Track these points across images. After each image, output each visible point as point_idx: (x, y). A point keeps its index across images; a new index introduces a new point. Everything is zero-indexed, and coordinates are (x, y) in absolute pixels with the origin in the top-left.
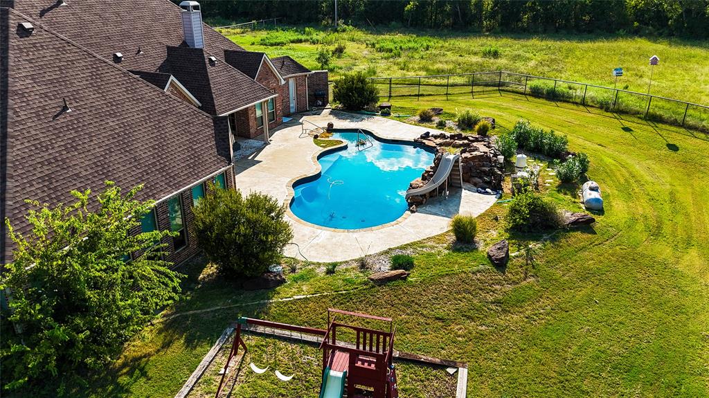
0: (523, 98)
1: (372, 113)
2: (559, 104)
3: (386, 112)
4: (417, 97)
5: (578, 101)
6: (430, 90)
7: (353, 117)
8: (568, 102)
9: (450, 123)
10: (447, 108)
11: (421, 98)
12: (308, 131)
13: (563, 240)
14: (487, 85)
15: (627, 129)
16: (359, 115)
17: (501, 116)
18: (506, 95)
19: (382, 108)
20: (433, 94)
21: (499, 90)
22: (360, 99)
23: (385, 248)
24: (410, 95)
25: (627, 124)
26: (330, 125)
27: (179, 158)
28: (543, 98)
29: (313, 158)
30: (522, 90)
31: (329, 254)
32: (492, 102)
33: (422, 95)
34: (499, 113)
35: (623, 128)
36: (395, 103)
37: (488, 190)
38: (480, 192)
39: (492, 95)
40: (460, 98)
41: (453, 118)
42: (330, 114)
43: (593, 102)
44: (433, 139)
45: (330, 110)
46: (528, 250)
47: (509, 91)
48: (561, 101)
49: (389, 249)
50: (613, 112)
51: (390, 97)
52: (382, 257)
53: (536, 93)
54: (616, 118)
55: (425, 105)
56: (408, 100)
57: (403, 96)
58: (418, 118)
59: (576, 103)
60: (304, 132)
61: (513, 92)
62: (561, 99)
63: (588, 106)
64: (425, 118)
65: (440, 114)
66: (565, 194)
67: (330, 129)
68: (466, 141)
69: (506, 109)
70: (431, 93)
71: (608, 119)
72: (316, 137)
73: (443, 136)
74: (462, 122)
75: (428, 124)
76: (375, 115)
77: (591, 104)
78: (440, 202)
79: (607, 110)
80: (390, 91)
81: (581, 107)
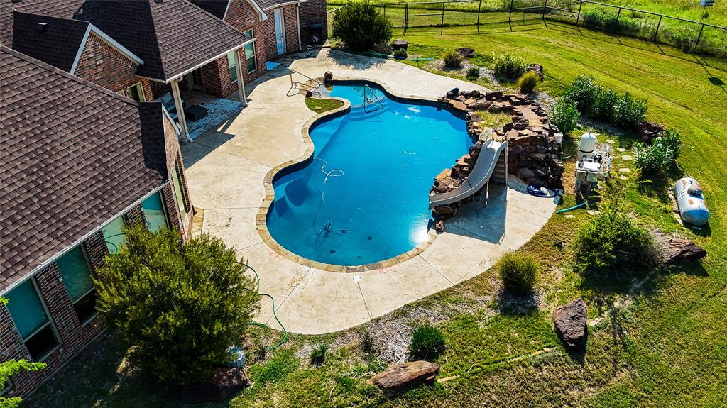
0: (574, 30)
1: (383, 56)
2: (622, 40)
3: (400, 53)
4: (440, 29)
5: (648, 35)
6: (456, 18)
7: (358, 61)
8: (634, 37)
9: (485, 72)
10: (480, 47)
11: (445, 30)
12: (298, 85)
13: (663, 292)
14: (527, 11)
15: (716, 81)
16: (366, 58)
17: (549, 59)
18: (553, 27)
19: (396, 47)
20: (460, 23)
21: (543, 19)
22: (366, 36)
23: (400, 304)
24: (431, 26)
25: (716, 74)
26: (329, 76)
27: (75, 184)
28: (601, 31)
29: (303, 131)
30: (574, 19)
31: (317, 317)
32: (537, 37)
33: (447, 26)
34: (547, 55)
35: (710, 79)
36: (413, 39)
37: (544, 190)
38: (532, 193)
39: (535, 26)
40: (496, 31)
41: (487, 63)
42: (329, 56)
43: (666, 37)
44: (463, 98)
45: (329, 49)
46: (614, 313)
47: (556, 21)
48: (624, 35)
49: (407, 306)
50: (694, 53)
51: (406, 28)
52: (396, 324)
53: (592, 24)
54: (699, 63)
55: (451, 42)
56: (429, 32)
57: (422, 27)
58: (441, 62)
59: (645, 39)
60: (294, 85)
61: (562, 22)
62: (625, 32)
63: (661, 43)
64: (452, 65)
65: (471, 57)
66: (650, 195)
67: (328, 81)
68: (507, 104)
69: (554, 48)
70: (457, 23)
71: (689, 65)
72: (309, 95)
73: (476, 95)
74: (501, 71)
75: (455, 73)
76: (387, 58)
77: (663, 40)
78: (477, 212)
79: (686, 50)
80: (406, 20)
81: (652, 46)
